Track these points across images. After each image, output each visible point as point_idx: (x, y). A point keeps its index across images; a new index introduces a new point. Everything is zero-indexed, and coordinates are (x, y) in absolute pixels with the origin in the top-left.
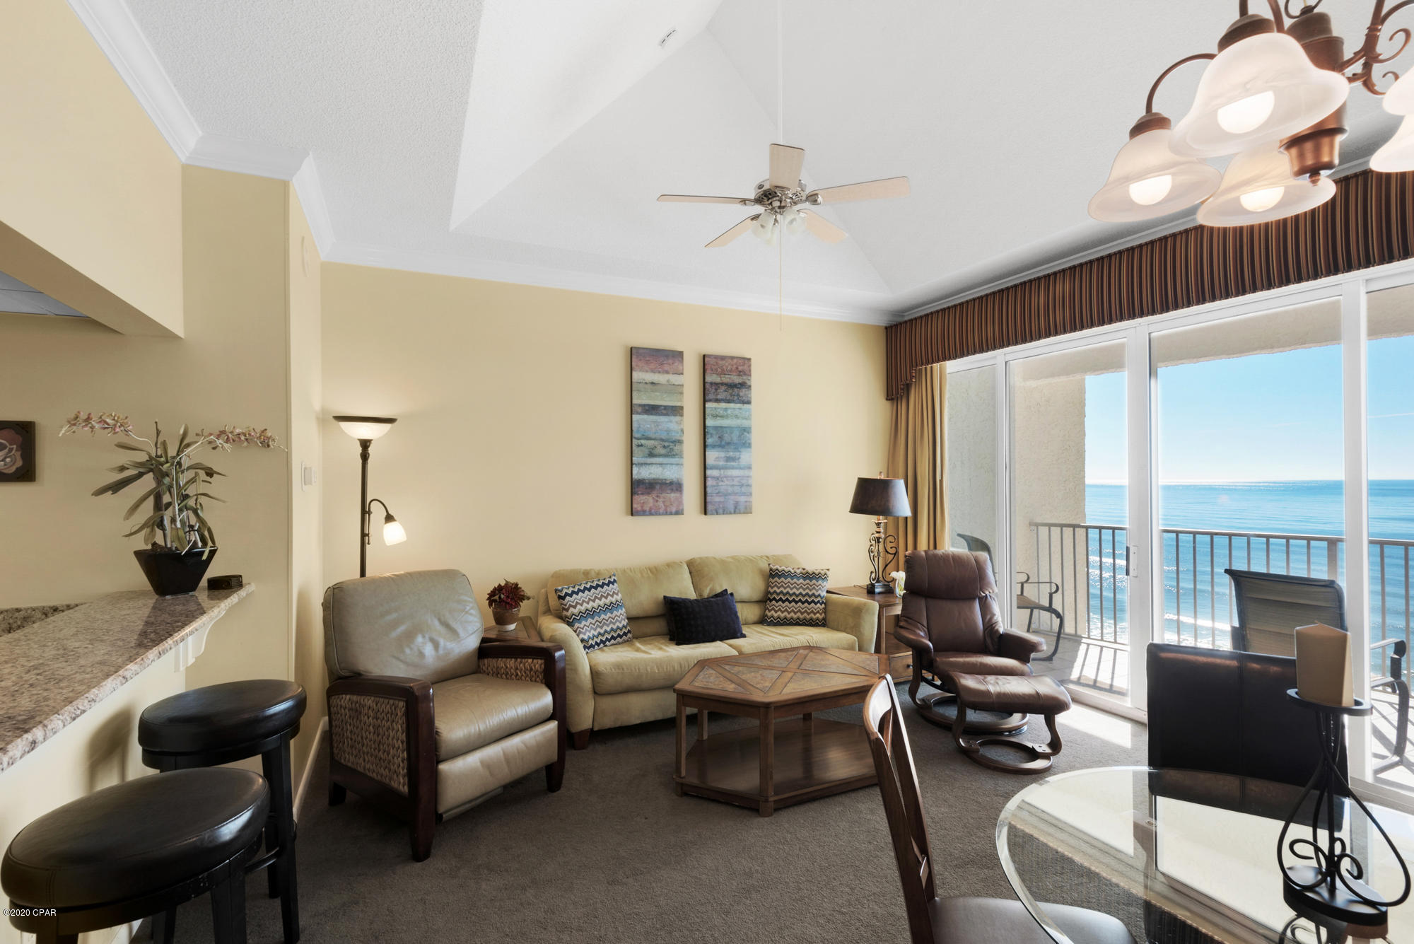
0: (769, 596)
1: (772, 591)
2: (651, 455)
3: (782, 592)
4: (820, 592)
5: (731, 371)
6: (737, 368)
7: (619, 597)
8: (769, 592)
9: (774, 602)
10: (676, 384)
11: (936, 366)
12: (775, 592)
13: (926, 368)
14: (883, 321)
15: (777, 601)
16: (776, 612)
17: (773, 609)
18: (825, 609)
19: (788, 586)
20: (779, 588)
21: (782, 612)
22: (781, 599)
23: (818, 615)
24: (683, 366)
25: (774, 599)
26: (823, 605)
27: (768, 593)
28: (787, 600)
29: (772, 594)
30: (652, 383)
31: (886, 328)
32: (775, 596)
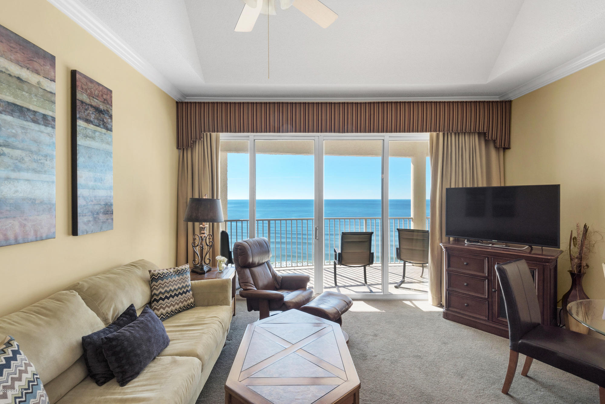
0: (155, 297)
1: (157, 292)
2: (17, 169)
3: (166, 291)
4: (186, 283)
5: (98, 96)
6: (102, 96)
7: (32, 369)
8: (155, 294)
9: (161, 301)
10: (49, 90)
11: (214, 135)
12: (161, 293)
13: (206, 134)
14: (177, 97)
15: (163, 300)
16: (164, 309)
17: (161, 307)
18: (193, 295)
19: (166, 286)
20: (163, 288)
21: (169, 307)
22: (166, 297)
23: (191, 300)
24: (55, 72)
25: (161, 298)
26: (191, 292)
27: (152, 296)
28: (171, 296)
29: (157, 295)
30: (19, 78)
31: (177, 103)
32: (161, 296)
